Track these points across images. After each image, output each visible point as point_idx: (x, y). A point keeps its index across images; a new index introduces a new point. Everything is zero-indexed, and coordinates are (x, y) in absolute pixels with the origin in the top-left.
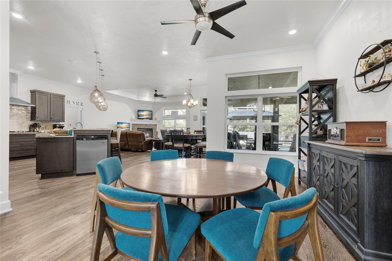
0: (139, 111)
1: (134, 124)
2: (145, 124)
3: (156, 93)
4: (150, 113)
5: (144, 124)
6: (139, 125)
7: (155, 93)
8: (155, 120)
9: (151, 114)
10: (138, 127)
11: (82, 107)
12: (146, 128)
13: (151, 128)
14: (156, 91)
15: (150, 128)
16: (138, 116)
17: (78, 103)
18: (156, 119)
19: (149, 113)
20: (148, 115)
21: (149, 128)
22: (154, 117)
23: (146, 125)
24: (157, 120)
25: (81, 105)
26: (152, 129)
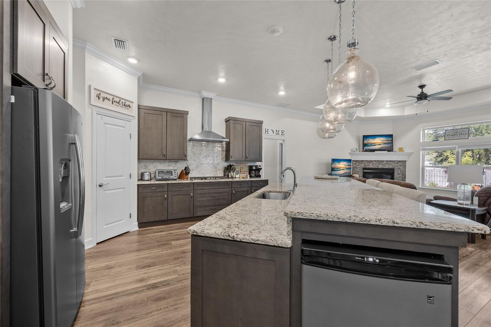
0: (365, 137)
1: (357, 161)
2: (378, 161)
3: (422, 92)
4: (388, 140)
5: (375, 161)
6: (365, 162)
7: (420, 90)
8: (399, 151)
9: (391, 142)
10: (363, 166)
11: (282, 137)
12: (380, 167)
13: (391, 167)
14: (422, 87)
15: (388, 167)
16: (364, 145)
17: (279, 131)
18: (401, 149)
19: (386, 140)
20: (385, 144)
21: (385, 167)
22: (396, 147)
23: (381, 161)
24: (403, 151)
25: (282, 135)
26: (394, 169)
